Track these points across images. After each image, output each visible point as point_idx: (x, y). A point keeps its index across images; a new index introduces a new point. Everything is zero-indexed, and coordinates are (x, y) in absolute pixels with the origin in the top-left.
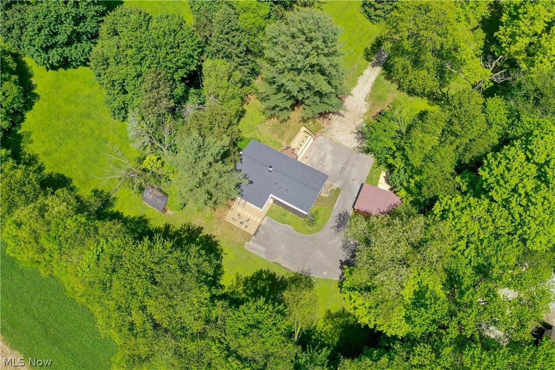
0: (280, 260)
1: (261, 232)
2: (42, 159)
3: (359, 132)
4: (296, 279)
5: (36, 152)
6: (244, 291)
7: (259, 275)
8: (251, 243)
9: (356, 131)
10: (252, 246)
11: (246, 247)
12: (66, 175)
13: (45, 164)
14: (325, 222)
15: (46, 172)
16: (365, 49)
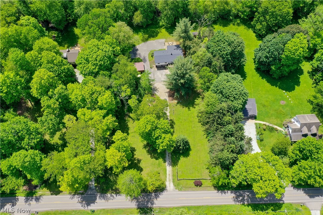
0: (154, 41)
1: (163, 44)
2: (236, 27)
3: (157, 90)
4: (147, 40)
5: (240, 27)
6: (157, 31)
7: (157, 36)
8: (164, 41)
9: (158, 89)
10: (164, 40)
11: (165, 39)
12: (226, 27)
13: (234, 26)
14: (149, 57)
15: (232, 25)
16: (175, 124)
